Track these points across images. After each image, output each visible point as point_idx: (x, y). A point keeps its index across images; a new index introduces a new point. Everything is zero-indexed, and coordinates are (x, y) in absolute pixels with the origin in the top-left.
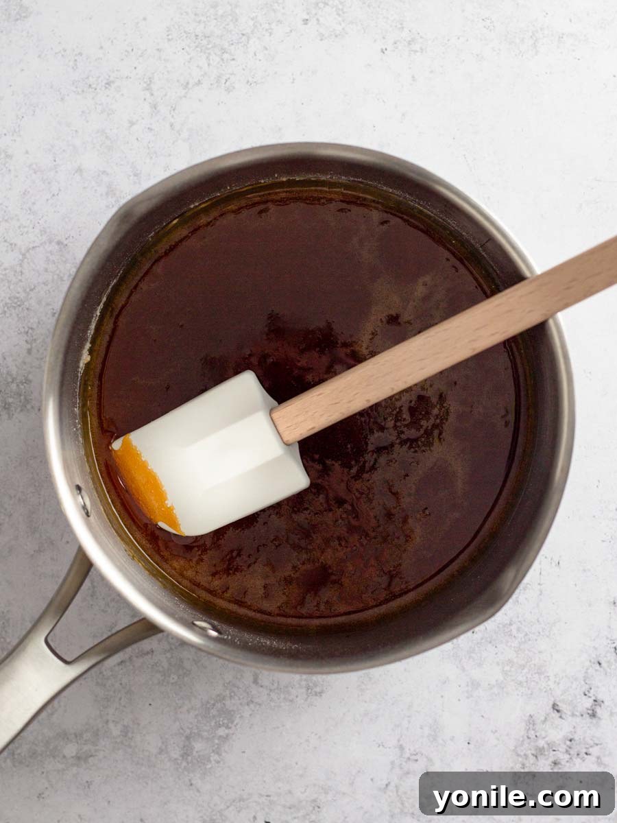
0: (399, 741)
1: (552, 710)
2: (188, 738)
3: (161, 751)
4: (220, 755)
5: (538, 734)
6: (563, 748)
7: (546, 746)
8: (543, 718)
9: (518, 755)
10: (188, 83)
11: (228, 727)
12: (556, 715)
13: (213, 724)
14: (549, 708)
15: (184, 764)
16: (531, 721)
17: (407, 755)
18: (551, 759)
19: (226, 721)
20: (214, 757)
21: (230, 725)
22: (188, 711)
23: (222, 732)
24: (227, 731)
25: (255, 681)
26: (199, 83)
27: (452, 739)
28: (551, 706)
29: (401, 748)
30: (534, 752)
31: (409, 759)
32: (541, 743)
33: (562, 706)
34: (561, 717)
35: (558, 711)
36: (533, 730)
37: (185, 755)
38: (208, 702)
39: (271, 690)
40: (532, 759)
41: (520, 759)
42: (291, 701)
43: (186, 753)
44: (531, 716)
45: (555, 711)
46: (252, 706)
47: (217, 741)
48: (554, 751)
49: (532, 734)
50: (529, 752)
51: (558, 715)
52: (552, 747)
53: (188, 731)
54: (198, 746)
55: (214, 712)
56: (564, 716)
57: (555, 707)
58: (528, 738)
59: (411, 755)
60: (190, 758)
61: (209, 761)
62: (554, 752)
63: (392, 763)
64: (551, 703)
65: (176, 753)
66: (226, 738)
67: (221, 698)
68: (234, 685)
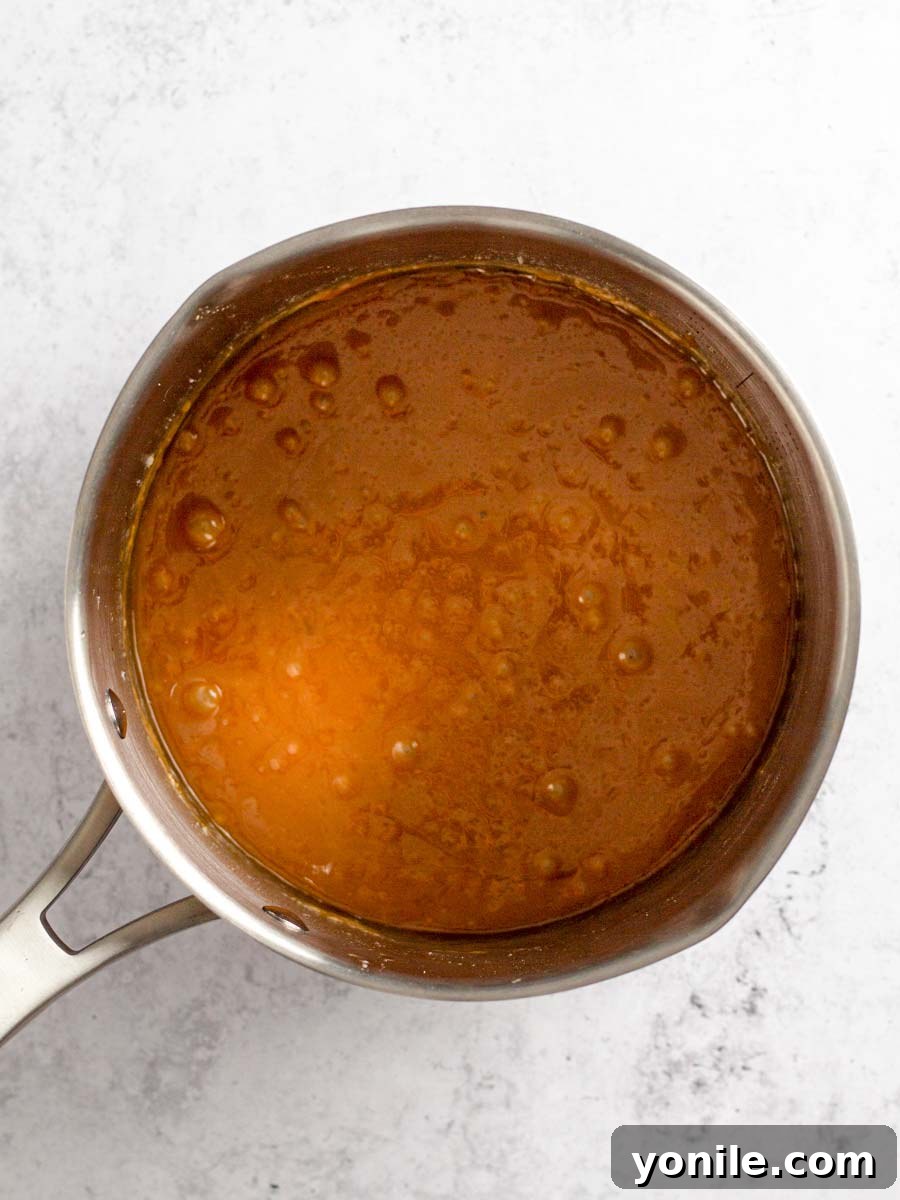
0: (464, 1058)
1: (690, 1006)
2: (152, 1065)
3: (113, 1086)
4: (200, 1088)
5: (671, 1042)
6: (709, 1061)
7: (683, 1059)
8: (677, 1018)
9: (643, 1074)
10: (117, 98)
11: (210, 1047)
12: (696, 1012)
13: (188, 1043)
14: (685, 1003)
15: (148, 1103)
16: (659, 1024)
17: (477, 1078)
18: (692, 1078)
19: (207, 1039)
20: (191, 1092)
21: (214, 1043)
22: (151, 1025)
23: (201, 1054)
24: (209, 1053)
25: (249, 977)
26: (133, 97)
27: (543, 1053)
28: (688, 1000)
29: (468, 1069)
30: (666, 1068)
31: (480, 1085)
32: (676, 1055)
33: (704, 999)
34: (704, 1015)
35: (700, 1006)
36: (665, 1035)
37: (149, 1090)
38: (179, 1011)
39: (272, 990)
40: (663, 1079)
41: (646, 1080)
42: (303, 1005)
43: (150, 1087)
44: (659, 1016)
45: (696, 1008)
46: (245, 1014)
47: (194, 1068)
48: (696, 1065)
49: (662, 1041)
50: (659, 1070)
51: (699, 1012)
52: (692, 1060)
53: (152, 1055)
54: (168, 1077)
55: (189, 1025)
56: (708, 1014)
57: (695, 1001)
58: (657, 1047)
59: (484, 1078)
60: (155, 1095)
61: (184, 1097)
62: (696, 1069)
63: (456, 1092)
64: (689, 995)
65: (134, 1090)
66: (208, 1063)
67: (199, 1004)
68: (218, 985)
